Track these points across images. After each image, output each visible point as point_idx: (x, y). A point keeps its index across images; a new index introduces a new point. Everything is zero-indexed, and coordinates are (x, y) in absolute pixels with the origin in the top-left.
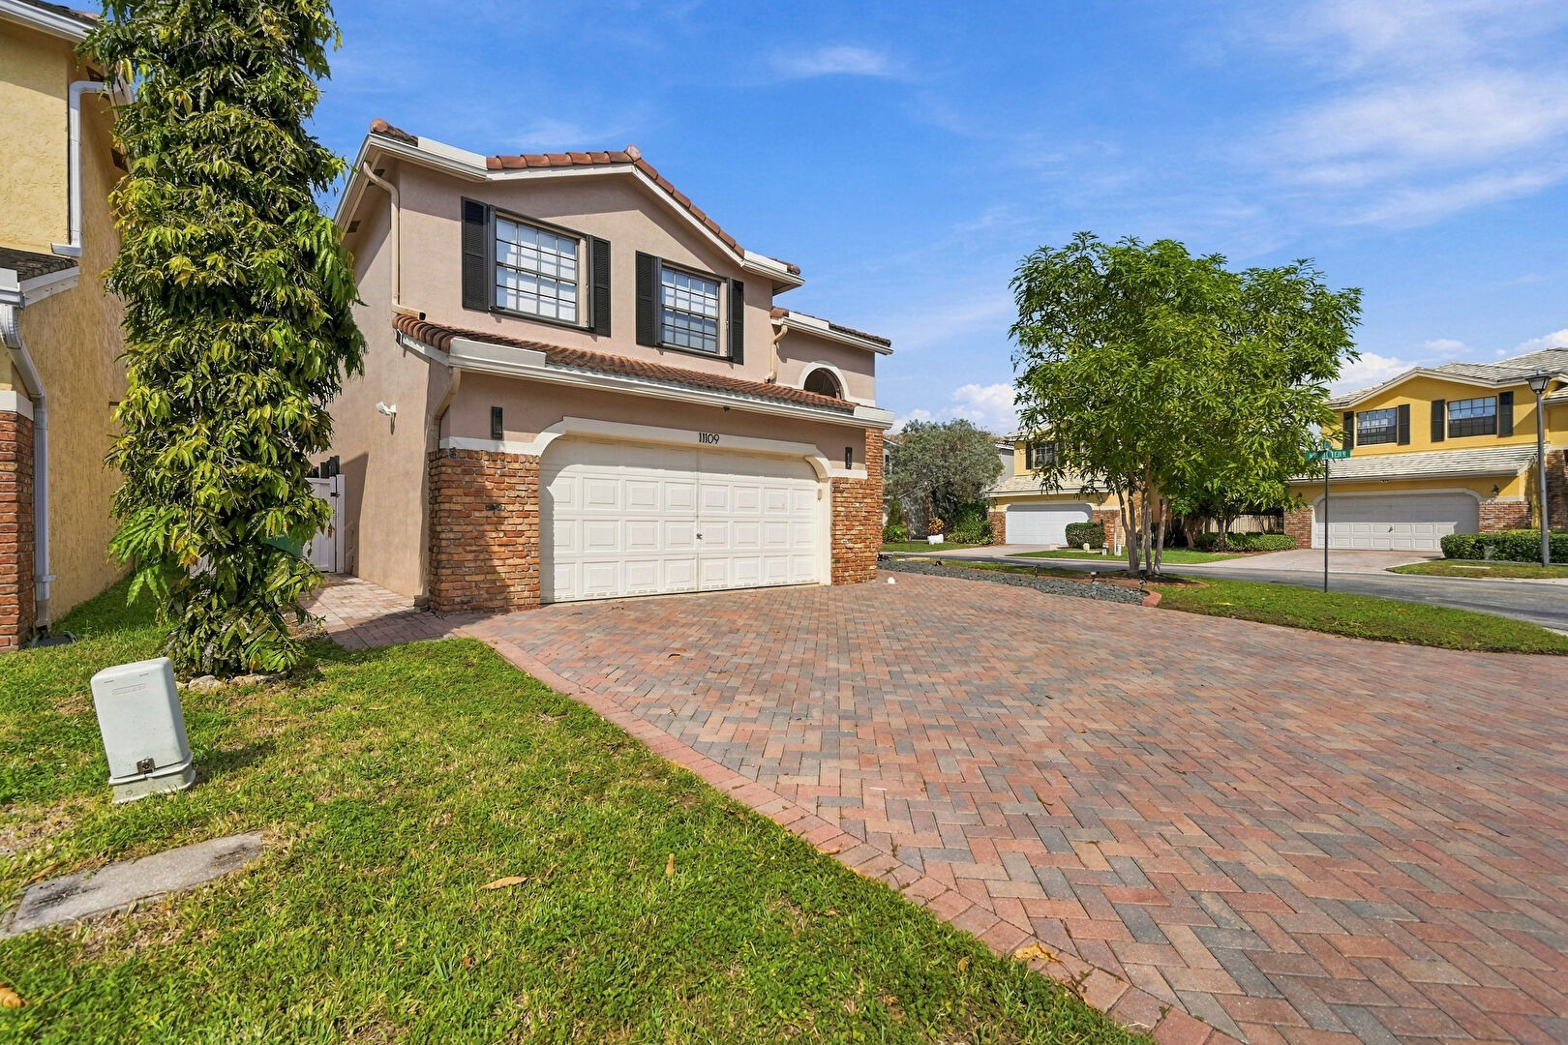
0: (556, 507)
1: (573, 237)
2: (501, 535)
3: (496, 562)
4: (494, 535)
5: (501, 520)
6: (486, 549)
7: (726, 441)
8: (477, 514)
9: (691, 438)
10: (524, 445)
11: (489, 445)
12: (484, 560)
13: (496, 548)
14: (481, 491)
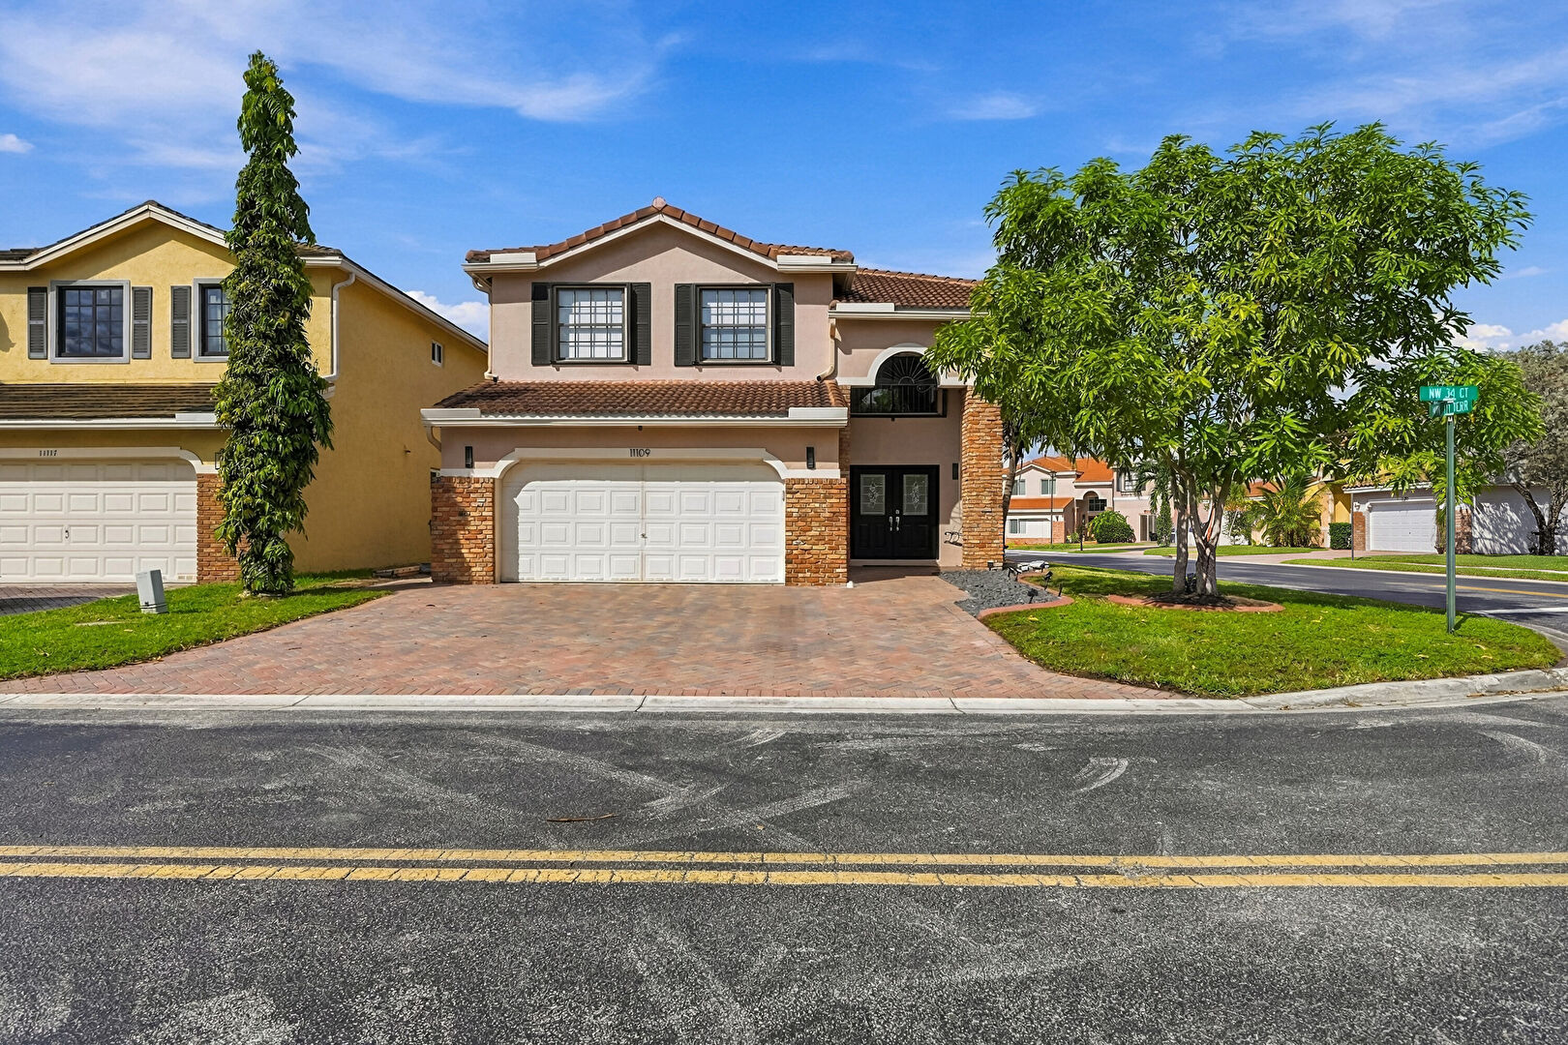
0: (521, 514)
1: (617, 287)
2: (467, 533)
4: (462, 533)
5: (468, 523)
6: (457, 542)
7: (657, 453)
8: (452, 519)
9: (624, 453)
10: (486, 471)
11: (464, 472)
12: (456, 549)
13: (463, 542)
14: (455, 504)
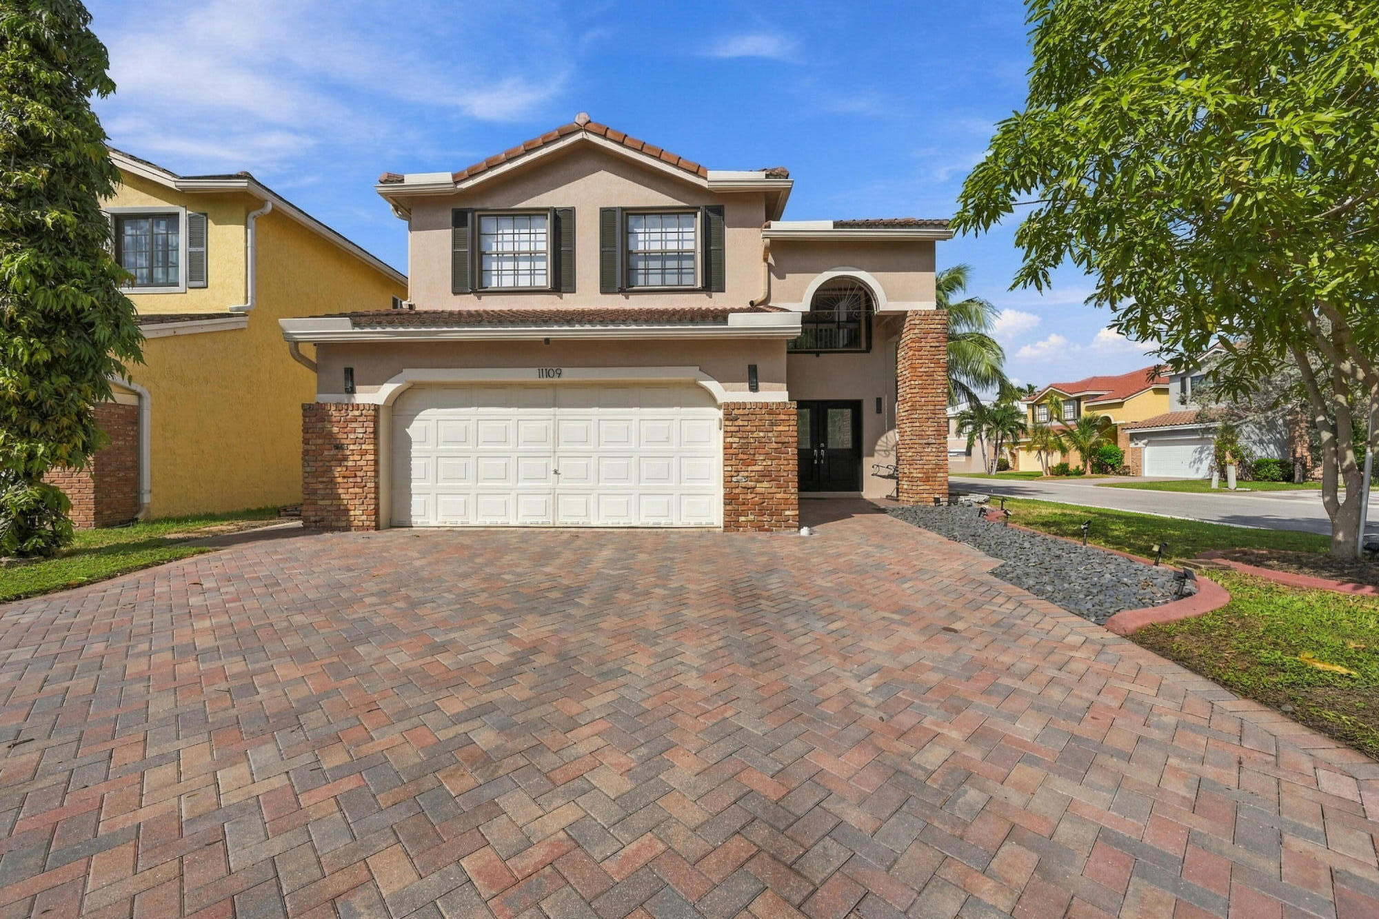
0: (414, 447)
1: (540, 212)
2: (344, 469)
3: (340, 491)
4: (339, 469)
5: (345, 459)
6: (332, 480)
7: (570, 375)
8: (326, 453)
9: (529, 375)
10: (369, 396)
11: (344, 398)
12: (331, 489)
13: (340, 480)
14: (330, 435)
